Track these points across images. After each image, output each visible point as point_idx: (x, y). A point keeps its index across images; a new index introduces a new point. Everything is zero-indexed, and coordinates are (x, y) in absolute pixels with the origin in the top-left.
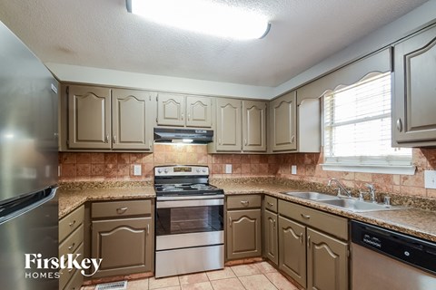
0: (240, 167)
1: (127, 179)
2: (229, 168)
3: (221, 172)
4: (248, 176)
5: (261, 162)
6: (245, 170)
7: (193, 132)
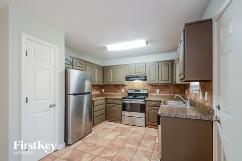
0: (164, 90)
1: (120, 94)
2: (158, 91)
3: (154, 92)
4: (168, 95)
5: (175, 88)
6: (166, 92)
7: (139, 77)
